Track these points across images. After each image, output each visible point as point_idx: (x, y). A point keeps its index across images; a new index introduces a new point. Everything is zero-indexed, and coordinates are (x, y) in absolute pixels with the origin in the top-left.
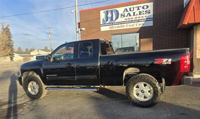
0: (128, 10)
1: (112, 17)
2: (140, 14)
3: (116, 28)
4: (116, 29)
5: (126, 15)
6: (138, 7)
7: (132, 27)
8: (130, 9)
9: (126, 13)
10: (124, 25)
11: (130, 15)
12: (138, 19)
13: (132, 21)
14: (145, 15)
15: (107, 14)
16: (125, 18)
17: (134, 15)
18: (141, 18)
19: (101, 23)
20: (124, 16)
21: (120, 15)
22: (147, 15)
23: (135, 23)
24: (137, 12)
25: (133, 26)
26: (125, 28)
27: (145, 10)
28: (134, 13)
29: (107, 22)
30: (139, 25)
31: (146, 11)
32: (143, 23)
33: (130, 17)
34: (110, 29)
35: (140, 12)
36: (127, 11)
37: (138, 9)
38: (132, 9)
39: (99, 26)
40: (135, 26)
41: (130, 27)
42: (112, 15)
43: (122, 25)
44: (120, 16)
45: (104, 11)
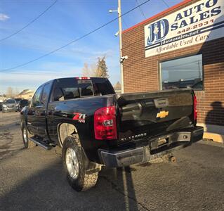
0: (183, 15)
1: (159, 33)
2: (202, 19)
3: (165, 49)
4: (166, 51)
5: (179, 25)
6: (199, 6)
7: (189, 45)
8: (186, 12)
9: (179, 22)
10: (177, 42)
11: (186, 24)
12: (199, 28)
13: (188, 34)
14: (211, 18)
15: (153, 29)
16: (178, 30)
17: (192, 22)
18: (203, 26)
19: (146, 45)
20: (176, 27)
21: (170, 26)
22: (214, 18)
23: (194, 37)
24: (197, 16)
25: (191, 42)
26: (179, 47)
27: (210, 9)
28: (192, 19)
29: (153, 43)
30: (200, 40)
31: (213, 11)
32: (208, 33)
33: (185, 28)
34: (157, 53)
35: (202, 15)
36: (181, 18)
37: (199, 10)
38: (188, 13)
39: (143, 49)
40: (194, 43)
41: (186, 45)
42: (160, 30)
43: (174, 43)
44: (170, 28)
45: (148, 25)
